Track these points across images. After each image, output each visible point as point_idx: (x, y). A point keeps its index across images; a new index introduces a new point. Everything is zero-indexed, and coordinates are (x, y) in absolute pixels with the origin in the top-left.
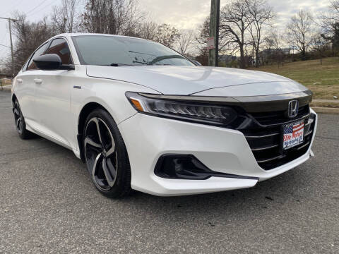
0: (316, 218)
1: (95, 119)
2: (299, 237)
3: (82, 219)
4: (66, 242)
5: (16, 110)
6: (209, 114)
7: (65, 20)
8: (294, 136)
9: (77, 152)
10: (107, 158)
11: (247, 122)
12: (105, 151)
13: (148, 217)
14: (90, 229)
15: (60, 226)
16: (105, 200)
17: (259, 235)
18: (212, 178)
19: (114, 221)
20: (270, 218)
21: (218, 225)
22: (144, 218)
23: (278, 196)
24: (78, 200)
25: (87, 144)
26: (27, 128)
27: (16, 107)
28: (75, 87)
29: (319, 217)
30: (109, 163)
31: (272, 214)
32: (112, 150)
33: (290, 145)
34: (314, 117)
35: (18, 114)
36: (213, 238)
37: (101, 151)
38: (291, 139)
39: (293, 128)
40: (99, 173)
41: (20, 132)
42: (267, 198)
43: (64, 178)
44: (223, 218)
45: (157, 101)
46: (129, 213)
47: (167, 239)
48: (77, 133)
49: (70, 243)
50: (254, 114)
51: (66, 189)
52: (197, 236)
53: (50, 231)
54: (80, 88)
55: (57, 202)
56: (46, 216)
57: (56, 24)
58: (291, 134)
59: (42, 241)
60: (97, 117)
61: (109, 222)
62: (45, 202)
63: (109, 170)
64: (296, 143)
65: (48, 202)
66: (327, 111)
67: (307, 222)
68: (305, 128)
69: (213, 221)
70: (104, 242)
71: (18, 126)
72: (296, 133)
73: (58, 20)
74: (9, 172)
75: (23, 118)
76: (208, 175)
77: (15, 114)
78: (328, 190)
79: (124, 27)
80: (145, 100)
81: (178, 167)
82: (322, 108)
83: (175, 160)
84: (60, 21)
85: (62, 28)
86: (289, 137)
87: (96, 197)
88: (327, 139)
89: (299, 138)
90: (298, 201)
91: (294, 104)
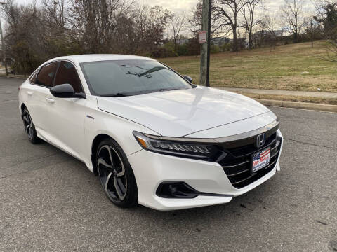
0: (274, 223)
1: (107, 147)
2: (259, 239)
3: (102, 227)
4: (94, 246)
5: (25, 117)
6: (197, 148)
7: (56, 3)
8: (261, 160)
9: (90, 167)
10: (117, 178)
12: (115, 172)
13: (151, 224)
14: (109, 235)
15: (86, 233)
16: (117, 210)
17: (231, 238)
18: (199, 197)
19: (126, 228)
20: (241, 224)
21: (203, 230)
22: (148, 225)
23: (250, 203)
24: (96, 210)
25: (100, 164)
26: (38, 135)
27: (26, 114)
28: (88, 116)
29: (277, 222)
30: (119, 181)
32: (122, 173)
33: (258, 168)
35: (27, 121)
36: (199, 241)
37: (112, 170)
38: (258, 164)
39: (260, 155)
40: (111, 187)
41: (31, 137)
42: (241, 205)
43: (80, 188)
44: (207, 225)
46: (137, 221)
48: (90, 153)
49: (96, 247)
50: (230, 150)
51: (83, 199)
52: (187, 240)
54: (93, 118)
55: (79, 212)
57: (46, 8)
58: (259, 160)
60: (109, 146)
63: (120, 187)
64: (264, 165)
65: (72, 212)
66: (309, 106)
67: (268, 226)
69: (200, 227)
70: (121, 246)
71: (28, 132)
72: (263, 158)
73: (48, 4)
74: (31, 182)
75: (34, 127)
76: (195, 195)
77: (25, 121)
78: (289, 198)
79: (116, 12)
80: (148, 139)
81: (174, 190)
82: (304, 103)
83: (170, 186)
84: (51, 5)
85: (53, 12)
86: (258, 162)
87: (109, 206)
88: (300, 143)
89: (265, 161)
90: (264, 208)
91: (261, 137)
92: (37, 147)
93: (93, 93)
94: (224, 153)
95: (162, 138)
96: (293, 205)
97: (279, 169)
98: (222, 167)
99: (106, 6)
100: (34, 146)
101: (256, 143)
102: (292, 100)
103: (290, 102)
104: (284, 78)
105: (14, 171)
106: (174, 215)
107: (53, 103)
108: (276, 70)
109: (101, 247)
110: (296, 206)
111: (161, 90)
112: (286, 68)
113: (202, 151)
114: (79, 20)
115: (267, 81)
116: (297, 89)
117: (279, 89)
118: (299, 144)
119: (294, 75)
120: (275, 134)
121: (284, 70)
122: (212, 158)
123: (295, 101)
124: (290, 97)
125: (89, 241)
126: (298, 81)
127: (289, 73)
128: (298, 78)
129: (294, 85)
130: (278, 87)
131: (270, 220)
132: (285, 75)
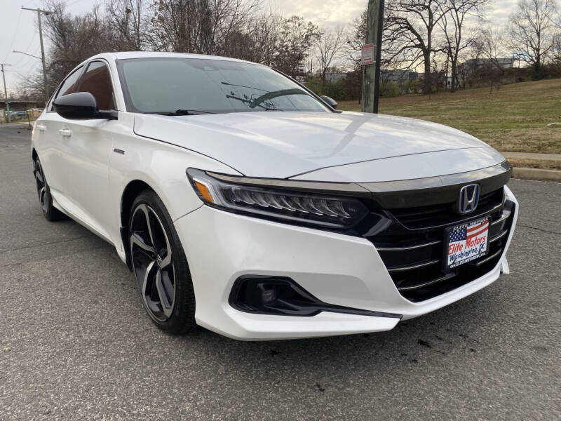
0: (496, 383)
1: (143, 207)
2: (458, 416)
3: (119, 368)
4: (89, 407)
5: (38, 173)
6: (323, 209)
7: (128, 11)
8: (468, 243)
10: (162, 271)
11: (384, 224)
12: (160, 259)
13: (222, 369)
14: (128, 386)
15: (83, 380)
16: (160, 337)
17: (393, 409)
18: (323, 314)
19: (168, 375)
20: (418, 381)
21: (330, 389)
22: (215, 371)
23: (440, 339)
25: (134, 244)
26: (54, 204)
27: (38, 169)
28: (115, 150)
30: (166, 278)
31: (420, 372)
32: (167, 261)
33: (460, 261)
34: (512, 207)
35: (41, 179)
36: (319, 411)
37: (155, 258)
38: (461, 252)
39: (466, 231)
40: (152, 292)
41: (45, 208)
42: (421, 342)
43: (102, 294)
44: (340, 377)
45: (234, 188)
47: (245, 411)
48: (120, 226)
49: (94, 410)
50: (395, 212)
51: (102, 315)
52: (292, 407)
53: (67, 388)
54: (122, 152)
55: (85, 337)
56: (66, 360)
57: (114, 19)
58: (463, 242)
59: (52, 404)
60: (147, 204)
61: (159, 375)
62: (67, 336)
63: (165, 289)
64: (474, 256)
67: (479, 390)
68: (492, 231)
69: (324, 381)
70: (146, 411)
71: (42, 201)
72: (473, 239)
73: (117, 13)
75: (48, 188)
77: (38, 181)
78: (528, 333)
79: (225, 24)
80: (216, 184)
81: (268, 295)
82: (555, 171)
83: (261, 285)
84: (120, 14)
85: (124, 25)
86: (460, 247)
87: (147, 330)
88: (550, 233)
89: (478, 246)
90: (472, 350)
91: (470, 190)
93: (131, 108)
94: (384, 218)
95: (243, 181)
96: (537, 348)
97: (506, 271)
98: (376, 250)
99: (209, 13)
101: (456, 202)
102: (530, 166)
103: (526, 169)
104: (514, 132)
106: (274, 353)
109: (105, 410)
110: (544, 349)
112: (518, 117)
113: (334, 214)
114: (163, 38)
116: (540, 149)
119: (534, 127)
122: (355, 228)
123: (537, 167)
124: (527, 161)
126: (542, 137)
127: (525, 125)
128: (543, 132)
129: (533, 144)
130: (503, 147)
131: (485, 376)
132: (518, 127)
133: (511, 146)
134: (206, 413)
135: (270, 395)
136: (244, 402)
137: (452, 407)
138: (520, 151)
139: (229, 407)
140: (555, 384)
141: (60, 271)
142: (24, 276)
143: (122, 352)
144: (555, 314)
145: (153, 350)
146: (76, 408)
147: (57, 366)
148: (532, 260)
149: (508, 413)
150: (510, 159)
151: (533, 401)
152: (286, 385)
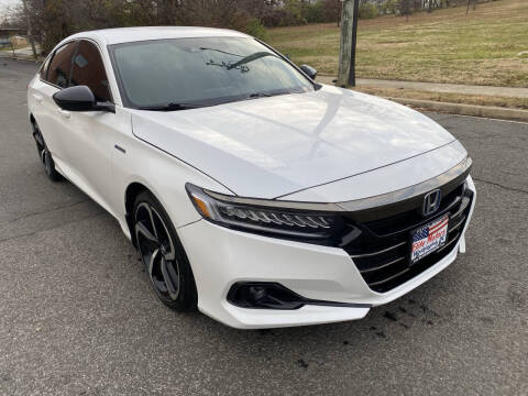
0: (447, 356)
1: (146, 205)
2: (415, 389)
3: (136, 347)
5: (37, 137)
6: (305, 220)
8: (430, 239)
9: (127, 233)
10: (165, 260)
12: (163, 248)
14: (145, 366)
18: (307, 307)
19: (177, 353)
20: (384, 356)
21: (313, 365)
22: (217, 348)
25: (140, 233)
26: (57, 169)
27: (37, 132)
28: (116, 147)
29: (451, 355)
30: (170, 265)
31: (388, 347)
32: (172, 256)
33: (422, 254)
34: (470, 195)
37: (159, 246)
38: (421, 248)
39: (428, 230)
40: (157, 272)
42: (388, 316)
43: (112, 268)
44: (320, 353)
46: (198, 339)
48: (124, 211)
52: (281, 384)
53: (95, 368)
54: (124, 151)
55: (104, 315)
56: (90, 340)
58: (425, 239)
60: (150, 205)
61: (170, 353)
62: (88, 314)
63: (170, 276)
64: (434, 248)
65: (92, 315)
67: (433, 363)
68: (451, 224)
69: (307, 357)
71: (44, 162)
72: (434, 235)
74: (37, 253)
75: (49, 152)
76: (299, 303)
80: (212, 202)
81: (259, 294)
82: (520, 110)
86: (422, 244)
88: (507, 189)
89: (438, 240)
90: (430, 323)
91: (433, 196)
92: (58, 186)
93: (128, 103)
94: (356, 229)
96: (484, 319)
98: (350, 258)
100: (54, 185)
102: (497, 104)
103: (495, 108)
104: (486, 63)
105: (13, 231)
107: (68, 117)
108: (474, 48)
109: (130, 389)
110: (490, 320)
111: (254, 96)
112: (491, 44)
113: (315, 225)
115: (456, 69)
116: (509, 83)
117: (476, 84)
118: (504, 192)
119: (506, 56)
120: (462, 185)
121: (488, 48)
122: (332, 240)
123: (504, 106)
124: (495, 99)
125: (110, 377)
126: (512, 69)
127: (497, 53)
128: (512, 64)
129: (503, 77)
130: (474, 80)
131: (439, 348)
132: (490, 57)
133: (482, 79)
134: (212, 390)
135: (262, 372)
136: (242, 379)
137: (410, 381)
138: (490, 85)
139: (230, 384)
140: (495, 356)
141: (71, 242)
142: (41, 247)
143: (137, 330)
144: (503, 283)
145: (163, 328)
146: (105, 388)
147: (84, 346)
148: (489, 221)
149: (455, 386)
150: (480, 96)
151: (477, 373)
152: (276, 361)
